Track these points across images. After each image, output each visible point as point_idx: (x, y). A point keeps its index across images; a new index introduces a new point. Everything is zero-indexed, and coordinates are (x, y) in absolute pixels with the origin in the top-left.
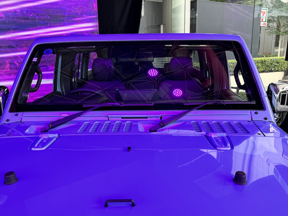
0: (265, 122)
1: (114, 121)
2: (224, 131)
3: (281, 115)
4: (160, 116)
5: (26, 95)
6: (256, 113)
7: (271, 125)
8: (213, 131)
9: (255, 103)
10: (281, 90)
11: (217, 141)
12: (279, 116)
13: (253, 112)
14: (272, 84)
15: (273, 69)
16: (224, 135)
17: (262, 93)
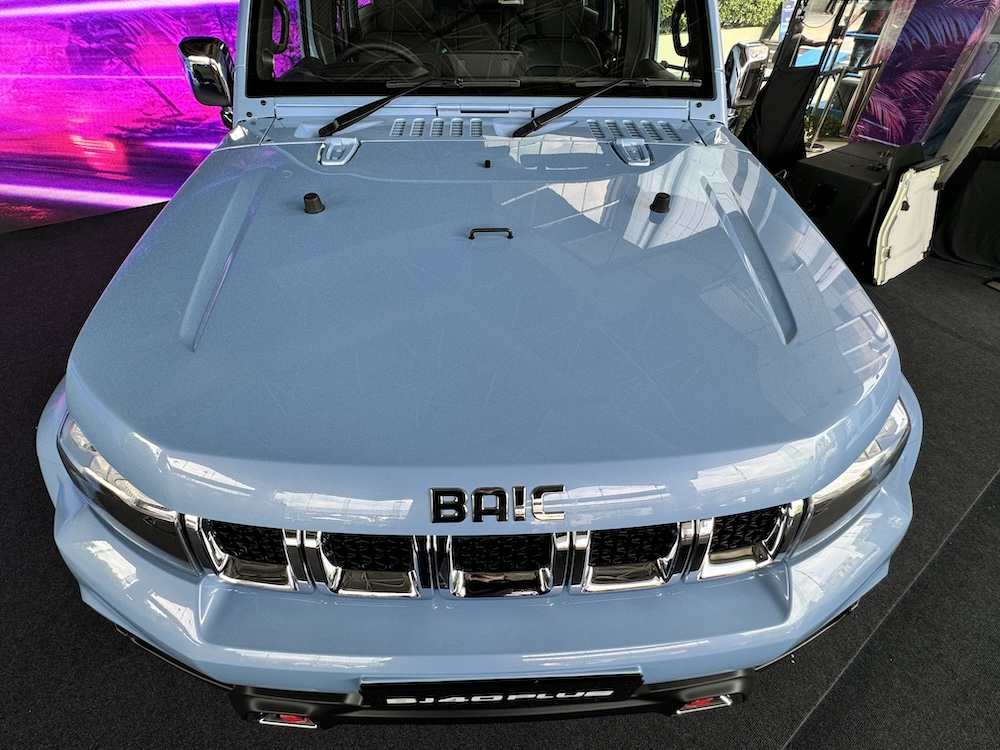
0: (709, 124)
1: (449, 119)
2: (641, 136)
3: (739, 111)
4: (532, 108)
5: (269, 60)
6: (699, 105)
7: (718, 129)
8: (622, 136)
9: (699, 85)
10: (751, 60)
11: (630, 152)
12: (736, 113)
13: (694, 102)
14: (738, 45)
15: (741, 21)
16: (642, 142)
17: (716, 65)
